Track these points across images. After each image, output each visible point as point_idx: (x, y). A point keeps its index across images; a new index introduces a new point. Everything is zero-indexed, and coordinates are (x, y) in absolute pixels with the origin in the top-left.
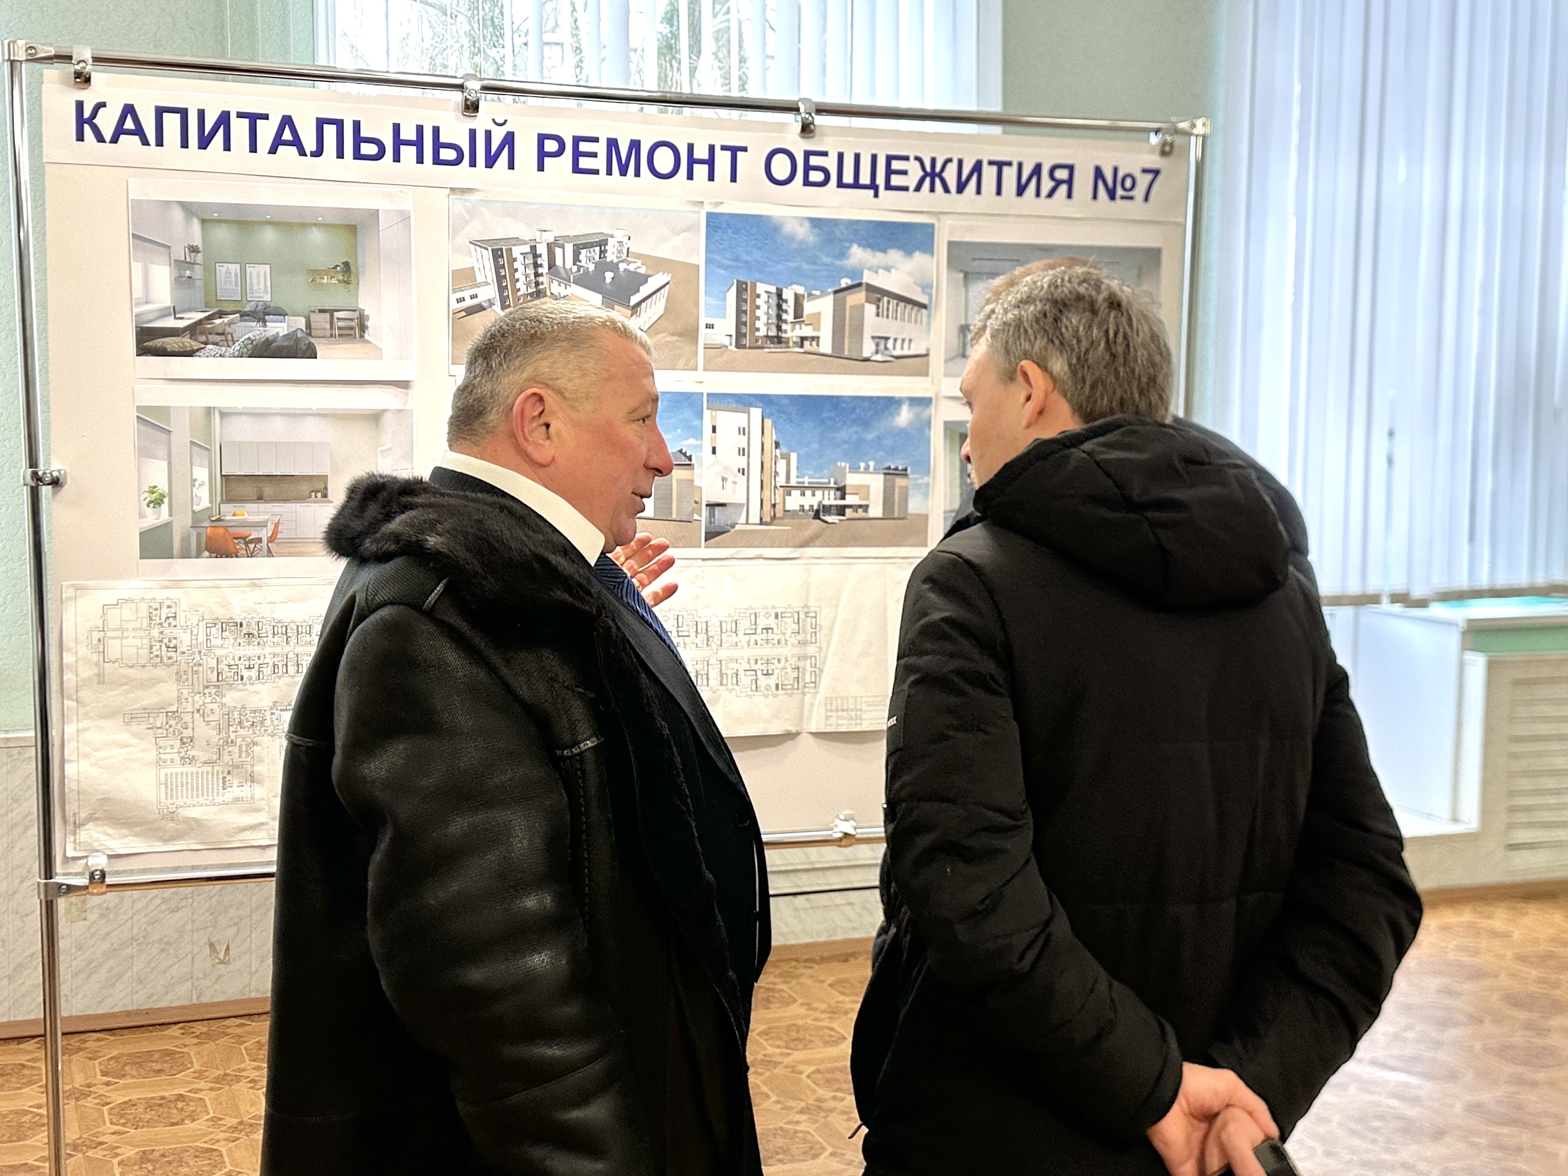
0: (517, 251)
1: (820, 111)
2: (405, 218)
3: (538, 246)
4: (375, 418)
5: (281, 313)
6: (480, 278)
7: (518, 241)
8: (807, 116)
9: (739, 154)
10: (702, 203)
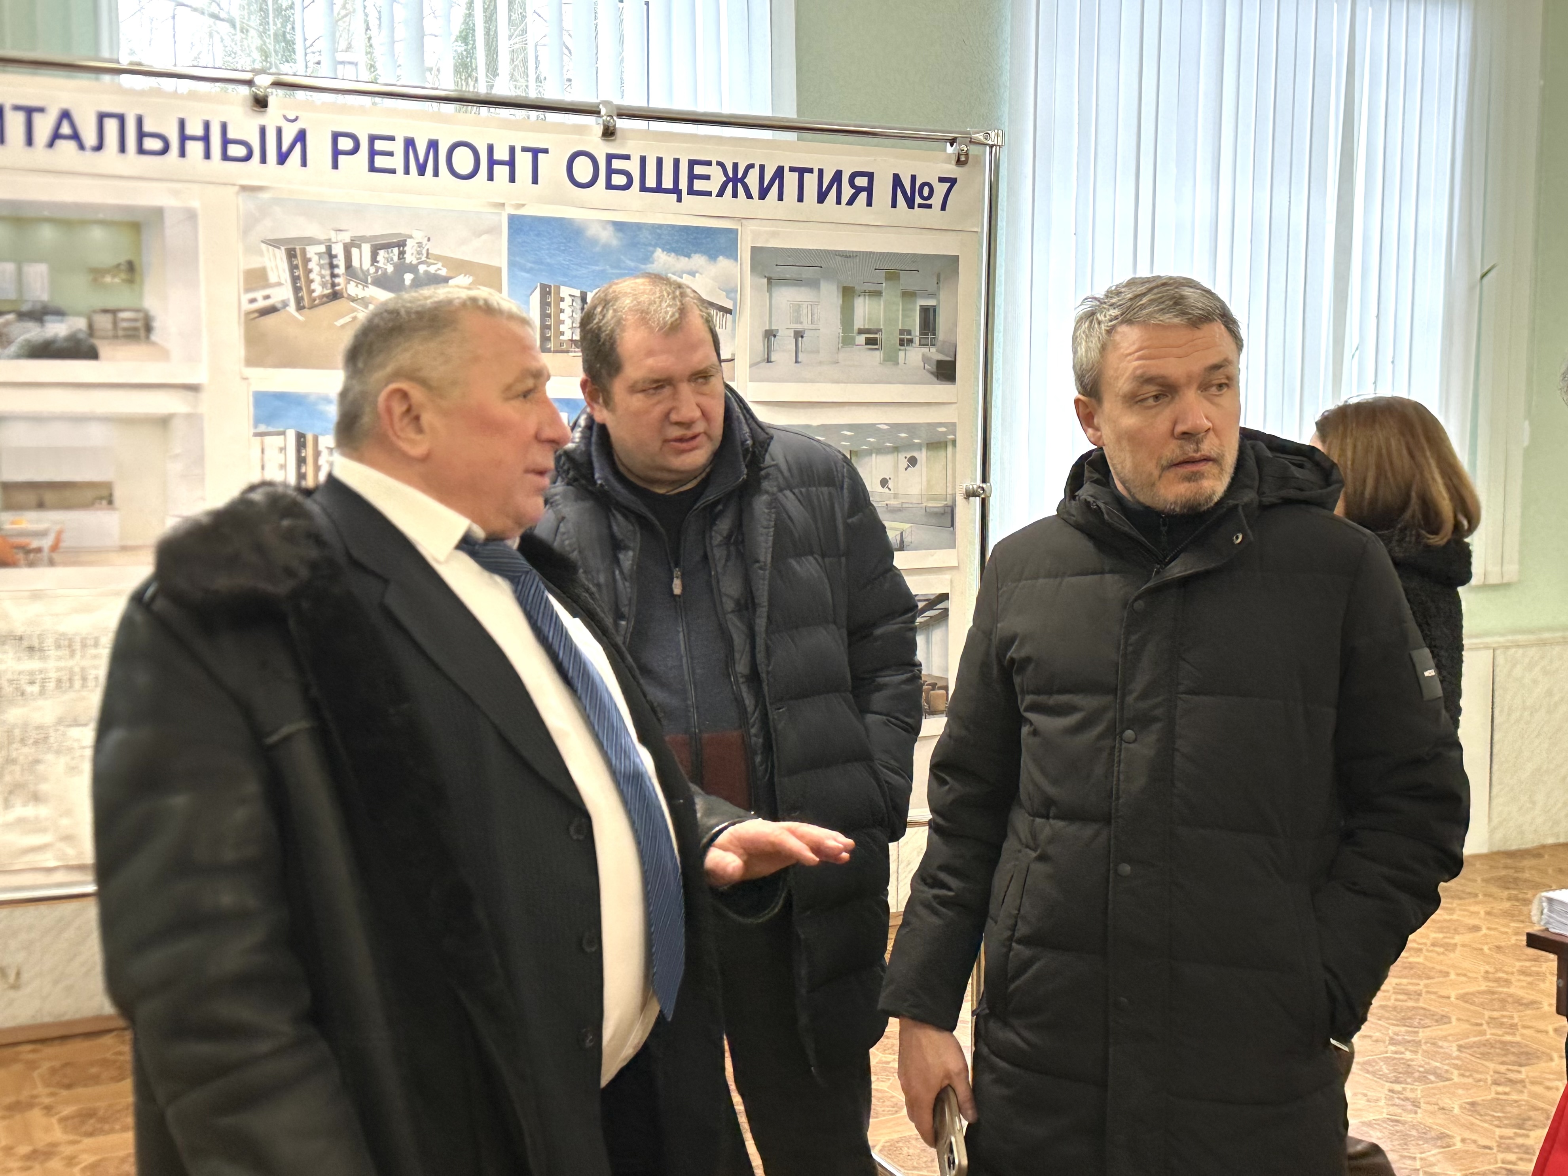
0: (312, 251)
1: (620, 115)
2: (191, 216)
3: (333, 246)
4: (164, 422)
5: (60, 313)
6: (273, 278)
7: (311, 241)
8: (608, 118)
9: (540, 155)
10: (503, 205)
